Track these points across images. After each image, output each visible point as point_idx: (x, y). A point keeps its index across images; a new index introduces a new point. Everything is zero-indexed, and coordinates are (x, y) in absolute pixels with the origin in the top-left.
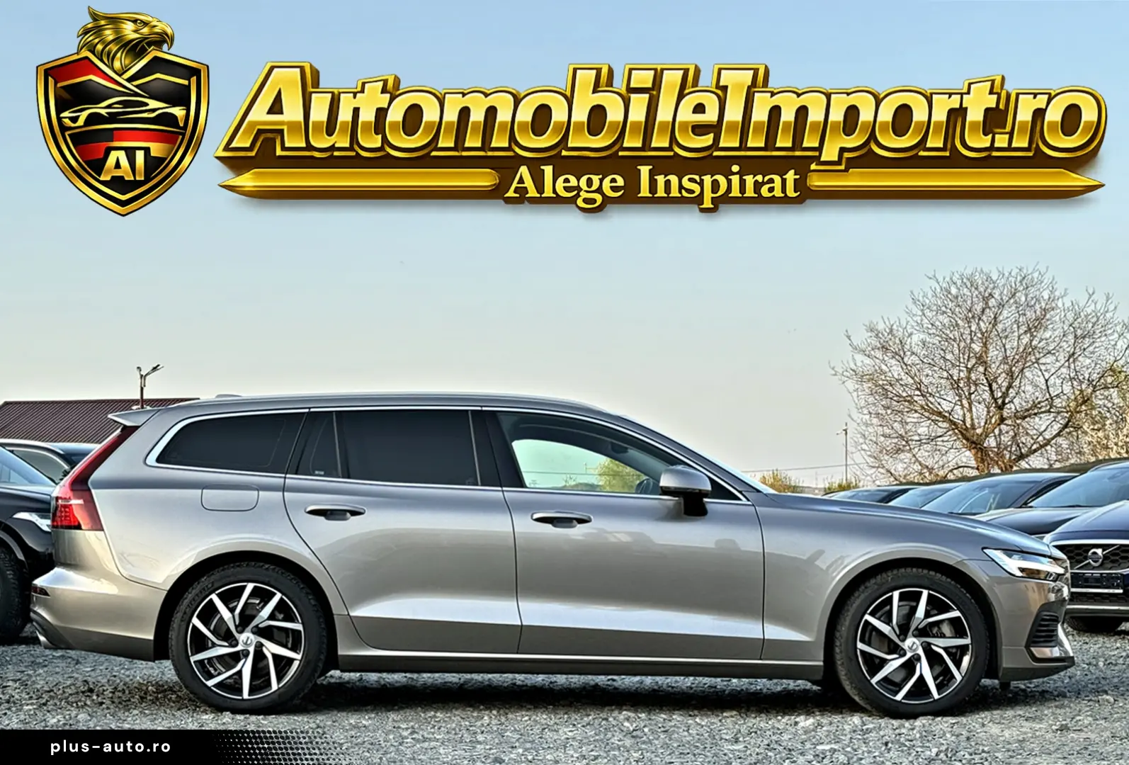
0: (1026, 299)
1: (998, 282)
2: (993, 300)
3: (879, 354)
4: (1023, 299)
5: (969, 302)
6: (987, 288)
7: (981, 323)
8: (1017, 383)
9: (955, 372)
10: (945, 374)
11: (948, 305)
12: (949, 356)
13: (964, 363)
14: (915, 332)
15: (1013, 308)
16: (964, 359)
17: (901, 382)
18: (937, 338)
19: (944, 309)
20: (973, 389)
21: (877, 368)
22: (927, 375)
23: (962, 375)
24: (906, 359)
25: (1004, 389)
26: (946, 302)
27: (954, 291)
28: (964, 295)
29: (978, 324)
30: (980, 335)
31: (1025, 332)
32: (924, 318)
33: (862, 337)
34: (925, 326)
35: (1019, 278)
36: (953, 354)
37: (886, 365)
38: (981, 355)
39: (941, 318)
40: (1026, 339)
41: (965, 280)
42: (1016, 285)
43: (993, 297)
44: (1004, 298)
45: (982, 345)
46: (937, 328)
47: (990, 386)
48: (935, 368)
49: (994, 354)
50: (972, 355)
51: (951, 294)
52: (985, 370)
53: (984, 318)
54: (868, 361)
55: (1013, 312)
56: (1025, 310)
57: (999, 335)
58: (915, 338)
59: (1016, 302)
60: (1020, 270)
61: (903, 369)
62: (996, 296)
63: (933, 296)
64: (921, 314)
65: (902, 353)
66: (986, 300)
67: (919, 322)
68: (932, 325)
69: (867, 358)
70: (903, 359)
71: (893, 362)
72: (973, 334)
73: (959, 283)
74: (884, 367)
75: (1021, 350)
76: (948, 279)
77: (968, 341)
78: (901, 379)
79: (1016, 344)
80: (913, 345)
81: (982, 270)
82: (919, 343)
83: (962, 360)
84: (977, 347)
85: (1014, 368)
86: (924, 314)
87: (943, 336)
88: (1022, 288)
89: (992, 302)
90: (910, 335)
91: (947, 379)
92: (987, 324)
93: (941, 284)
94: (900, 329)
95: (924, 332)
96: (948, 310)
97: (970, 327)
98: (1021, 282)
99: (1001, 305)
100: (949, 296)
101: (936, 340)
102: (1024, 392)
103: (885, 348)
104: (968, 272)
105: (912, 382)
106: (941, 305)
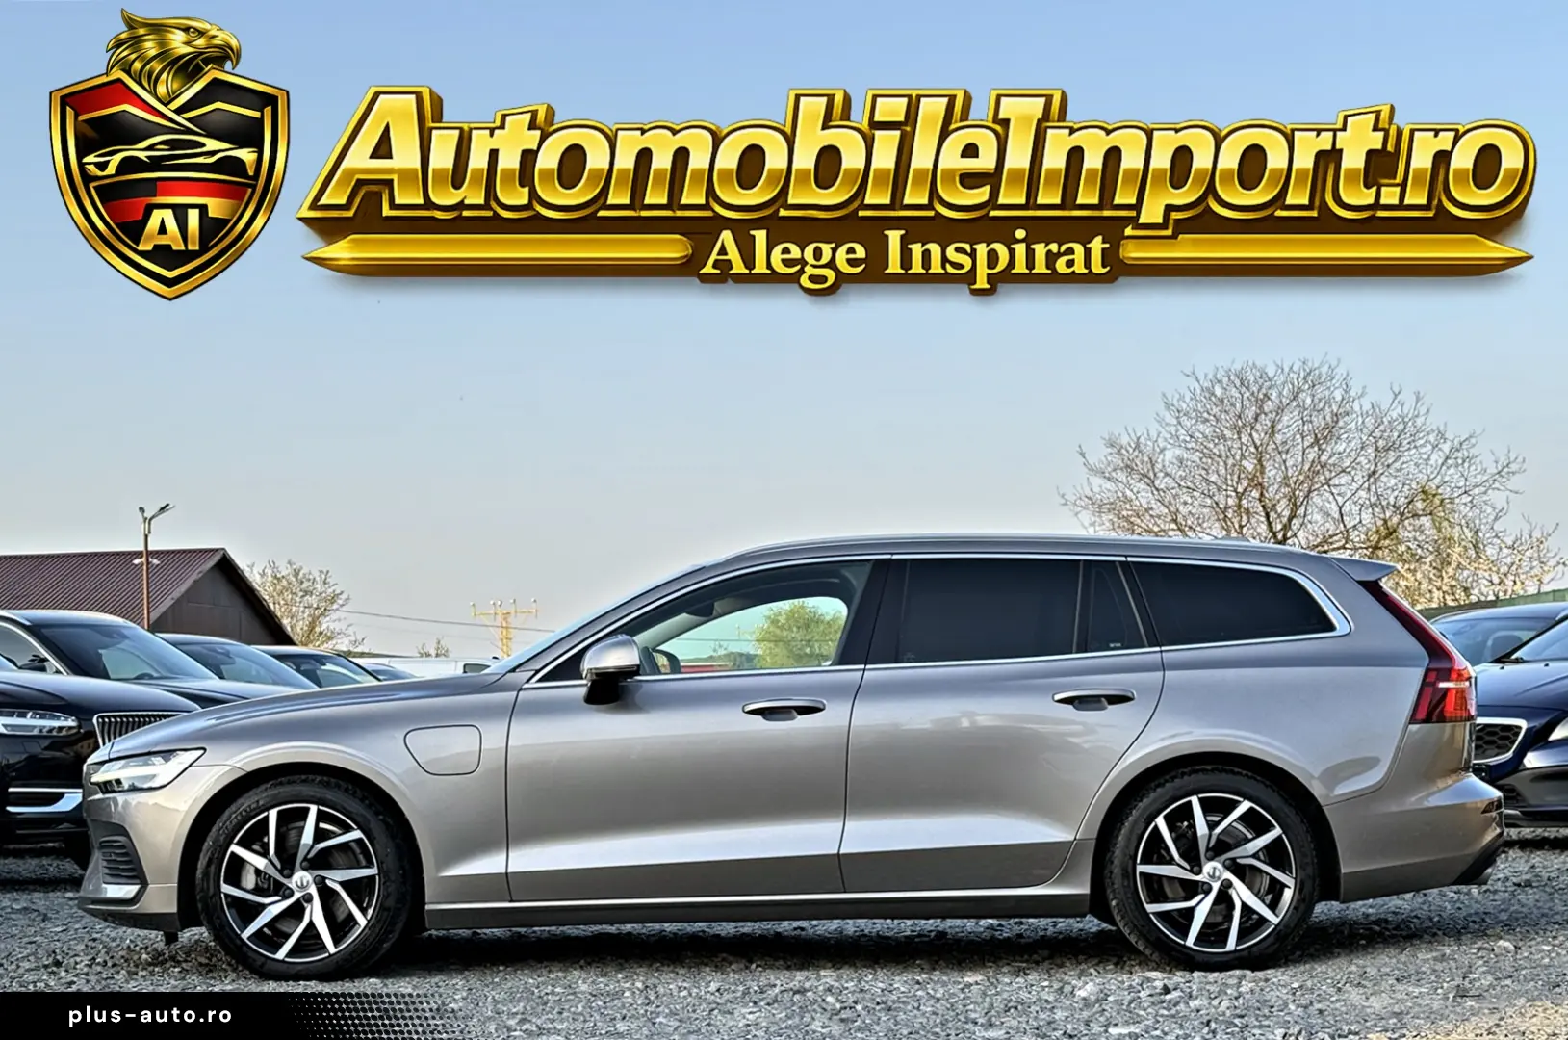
0: (1313, 400)
1: (1276, 378)
2: (1269, 403)
3: (1121, 476)
4: (1309, 401)
5: (1238, 406)
6: (1261, 388)
7: (1254, 434)
8: (1301, 511)
9: (1221, 498)
10: (1209, 501)
11: (1212, 409)
12: (1213, 478)
13: (1232, 486)
14: (1169, 446)
15: (1296, 413)
16: (1232, 480)
17: (1151, 512)
18: (1198, 453)
19: (1205, 415)
20: (1245, 519)
21: (1120, 494)
22: (1185, 503)
23: (1231, 502)
24: (1157, 483)
25: (1285, 520)
26: (1208, 407)
27: (1218, 391)
28: (1232, 397)
29: (1251, 435)
30: (1253, 449)
31: (1311, 446)
32: (1179, 427)
33: (1099, 455)
34: (1182, 438)
35: (1302, 375)
36: (1219, 475)
37: (1132, 491)
38: (1255, 475)
39: (1201, 427)
40: (1312, 455)
41: (1232, 378)
42: (1298, 383)
43: (1269, 398)
44: (1284, 400)
45: (1256, 462)
46: (1197, 442)
47: (1267, 516)
48: (1195, 493)
49: (1271, 472)
50: (1242, 476)
51: (1215, 396)
52: (1262, 494)
53: (1258, 427)
54: (1109, 485)
55: (1296, 418)
56: (1311, 416)
57: (1277, 447)
58: (1169, 455)
59: (1298, 406)
60: (1304, 363)
61: (1153, 494)
62: (1273, 397)
63: (1191, 399)
64: (1175, 422)
65: (1151, 475)
66: (1260, 403)
67: (1174, 433)
68: (1191, 437)
69: (1106, 481)
70: (1153, 482)
71: (1142, 486)
72: (1244, 448)
73: (1225, 380)
74: (1128, 493)
75: (1306, 467)
76: (1210, 377)
77: (1238, 458)
78: (1152, 509)
79: (1300, 459)
80: (1167, 464)
81: (1254, 364)
82: (1175, 461)
83: (1230, 483)
84: (1249, 465)
85: (1297, 492)
86: (1179, 423)
87: (1205, 450)
88: (1307, 387)
89: (1268, 406)
90: (1162, 450)
91: (1212, 507)
92: (1262, 435)
93: (1201, 382)
94: (1149, 443)
95: (1180, 446)
96: (1212, 418)
97: (1240, 438)
98: (1305, 378)
99: (1280, 410)
100: (1213, 398)
101: (1196, 457)
102: (1310, 522)
103: (1129, 468)
104: (1237, 366)
105: (1166, 511)
106: (1202, 411)
